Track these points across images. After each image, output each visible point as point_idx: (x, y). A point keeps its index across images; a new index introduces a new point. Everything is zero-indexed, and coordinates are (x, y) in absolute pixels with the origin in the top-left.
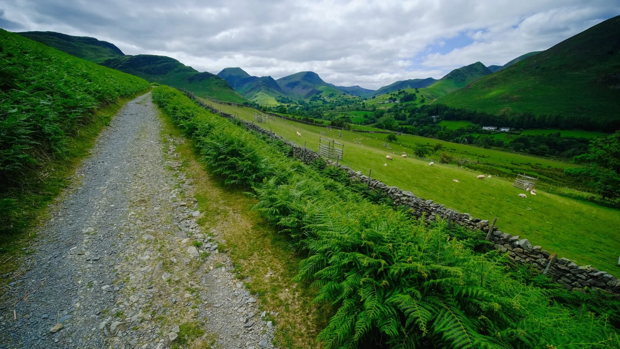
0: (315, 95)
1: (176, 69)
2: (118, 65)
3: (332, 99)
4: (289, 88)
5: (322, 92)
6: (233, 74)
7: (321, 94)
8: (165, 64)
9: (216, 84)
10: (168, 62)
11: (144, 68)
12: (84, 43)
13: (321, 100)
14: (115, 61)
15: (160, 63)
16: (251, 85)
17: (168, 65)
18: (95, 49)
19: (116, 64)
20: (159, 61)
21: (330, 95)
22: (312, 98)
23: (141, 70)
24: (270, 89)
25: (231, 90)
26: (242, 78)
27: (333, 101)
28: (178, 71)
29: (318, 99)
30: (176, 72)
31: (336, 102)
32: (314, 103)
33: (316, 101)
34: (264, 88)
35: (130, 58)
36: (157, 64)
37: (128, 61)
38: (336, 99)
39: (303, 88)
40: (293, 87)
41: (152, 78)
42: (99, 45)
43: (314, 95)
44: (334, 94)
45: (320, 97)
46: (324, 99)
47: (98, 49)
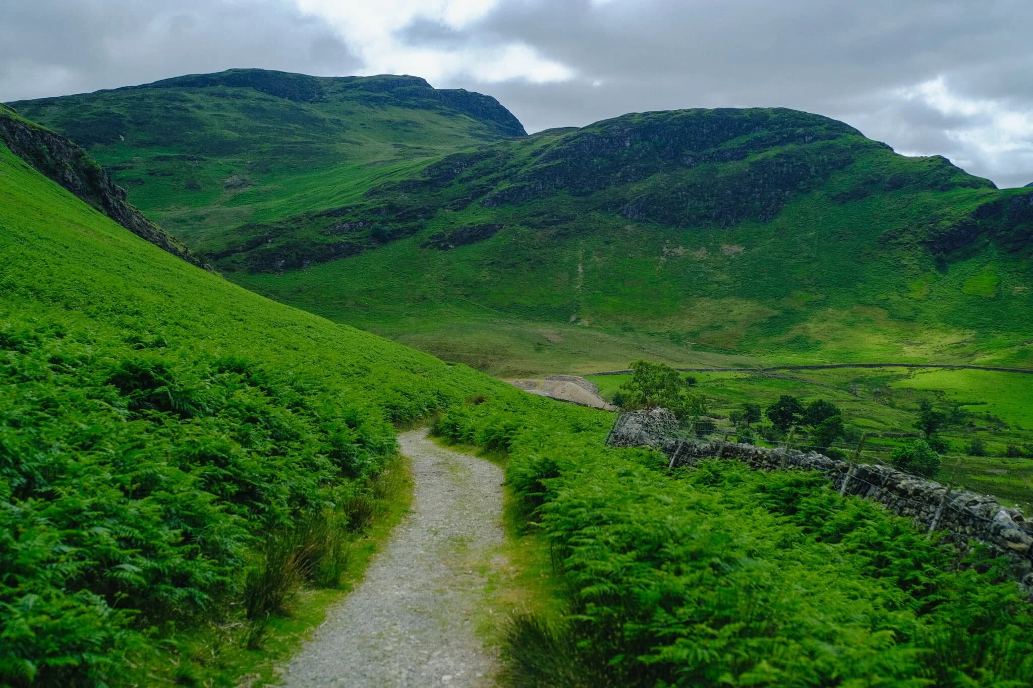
1: (842, 182)
2: (494, 182)
8: (772, 152)
10: (791, 138)
11: (638, 188)
12: (368, 101)
14: (480, 164)
15: (739, 154)
17: (787, 156)
18: (406, 123)
19: (483, 181)
20: (734, 143)
23: (616, 206)
28: (857, 195)
30: (842, 199)
35: (566, 141)
36: (722, 157)
37: (555, 155)
41: (680, 251)
42: (428, 107)
47: (416, 124)
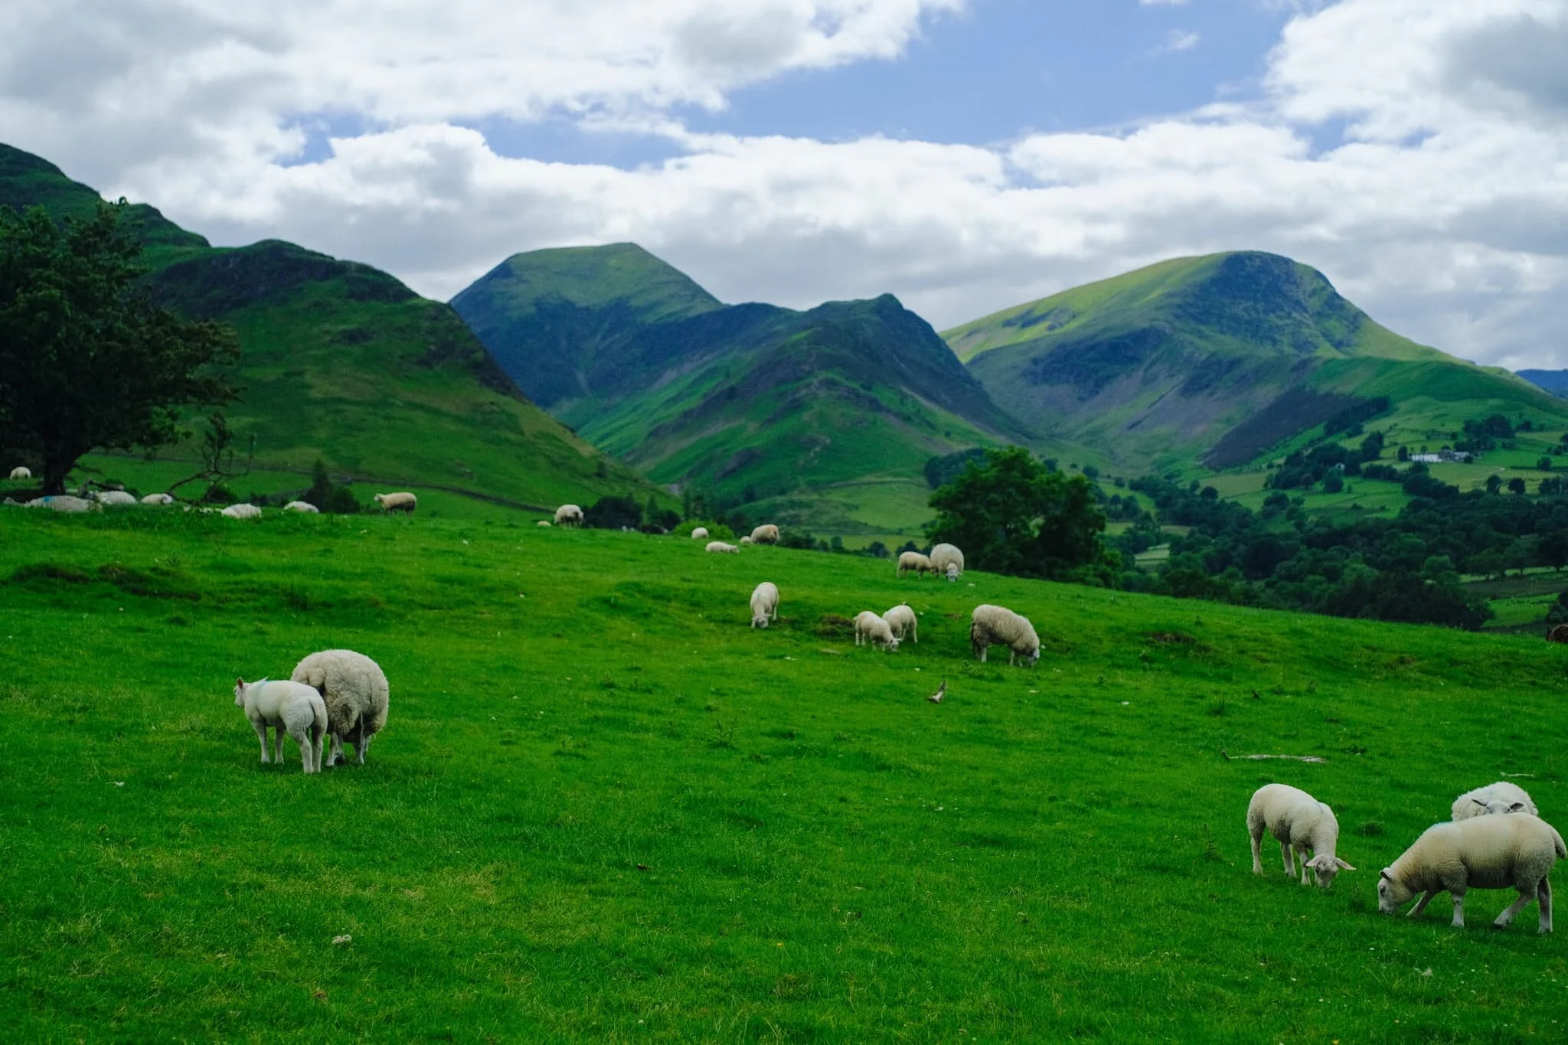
0: (1319, 431)
3: (1500, 465)
4: (1064, 390)
5: (1381, 406)
6: (578, 294)
7: (1370, 427)
9: (352, 337)
13: (1389, 475)
16: (712, 373)
21: (1468, 427)
22: (1294, 460)
24: (885, 395)
25: (489, 396)
26: (650, 319)
27: (1517, 485)
29: (1352, 470)
31: (1546, 487)
32: (1315, 502)
33: (1334, 487)
34: (830, 384)
38: (1545, 466)
39: (1193, 387)
40: (1099, 384)
43: (1303, 441)
44: (1514, 420)
45: (1374, 445)
46: (1420, 467)
